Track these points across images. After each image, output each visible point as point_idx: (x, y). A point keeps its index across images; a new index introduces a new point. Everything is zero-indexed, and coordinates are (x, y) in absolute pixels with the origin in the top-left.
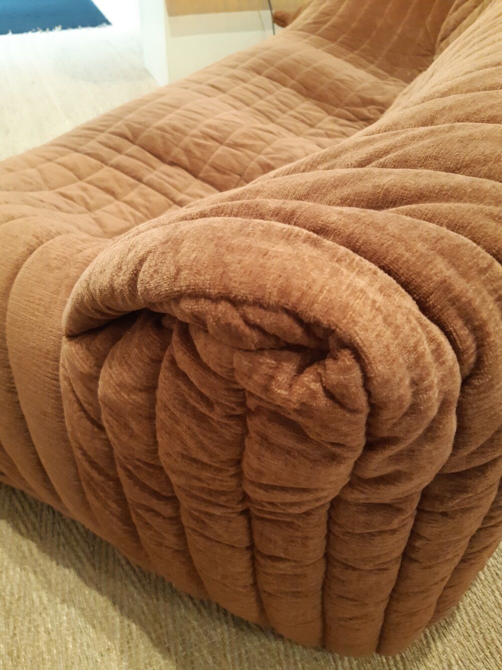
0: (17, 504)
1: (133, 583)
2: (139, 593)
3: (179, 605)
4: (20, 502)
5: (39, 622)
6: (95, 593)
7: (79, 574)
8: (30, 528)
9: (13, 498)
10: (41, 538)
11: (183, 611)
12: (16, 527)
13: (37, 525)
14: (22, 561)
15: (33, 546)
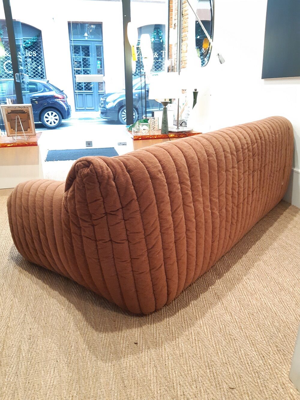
0: (46, 277)
1: (75, 296)
2: (76, 298)
3: (87, 302)
4: (47, 277)
5: (44, 301)
6: (63, 297)
7: (60, 293)
8: (48, 282)
9: (45, 276)
10: (51, 285)
11: (88, 303)
12: (44, 282)
13: (50, 282)
14: (43, 289)
15: (48, 286)
